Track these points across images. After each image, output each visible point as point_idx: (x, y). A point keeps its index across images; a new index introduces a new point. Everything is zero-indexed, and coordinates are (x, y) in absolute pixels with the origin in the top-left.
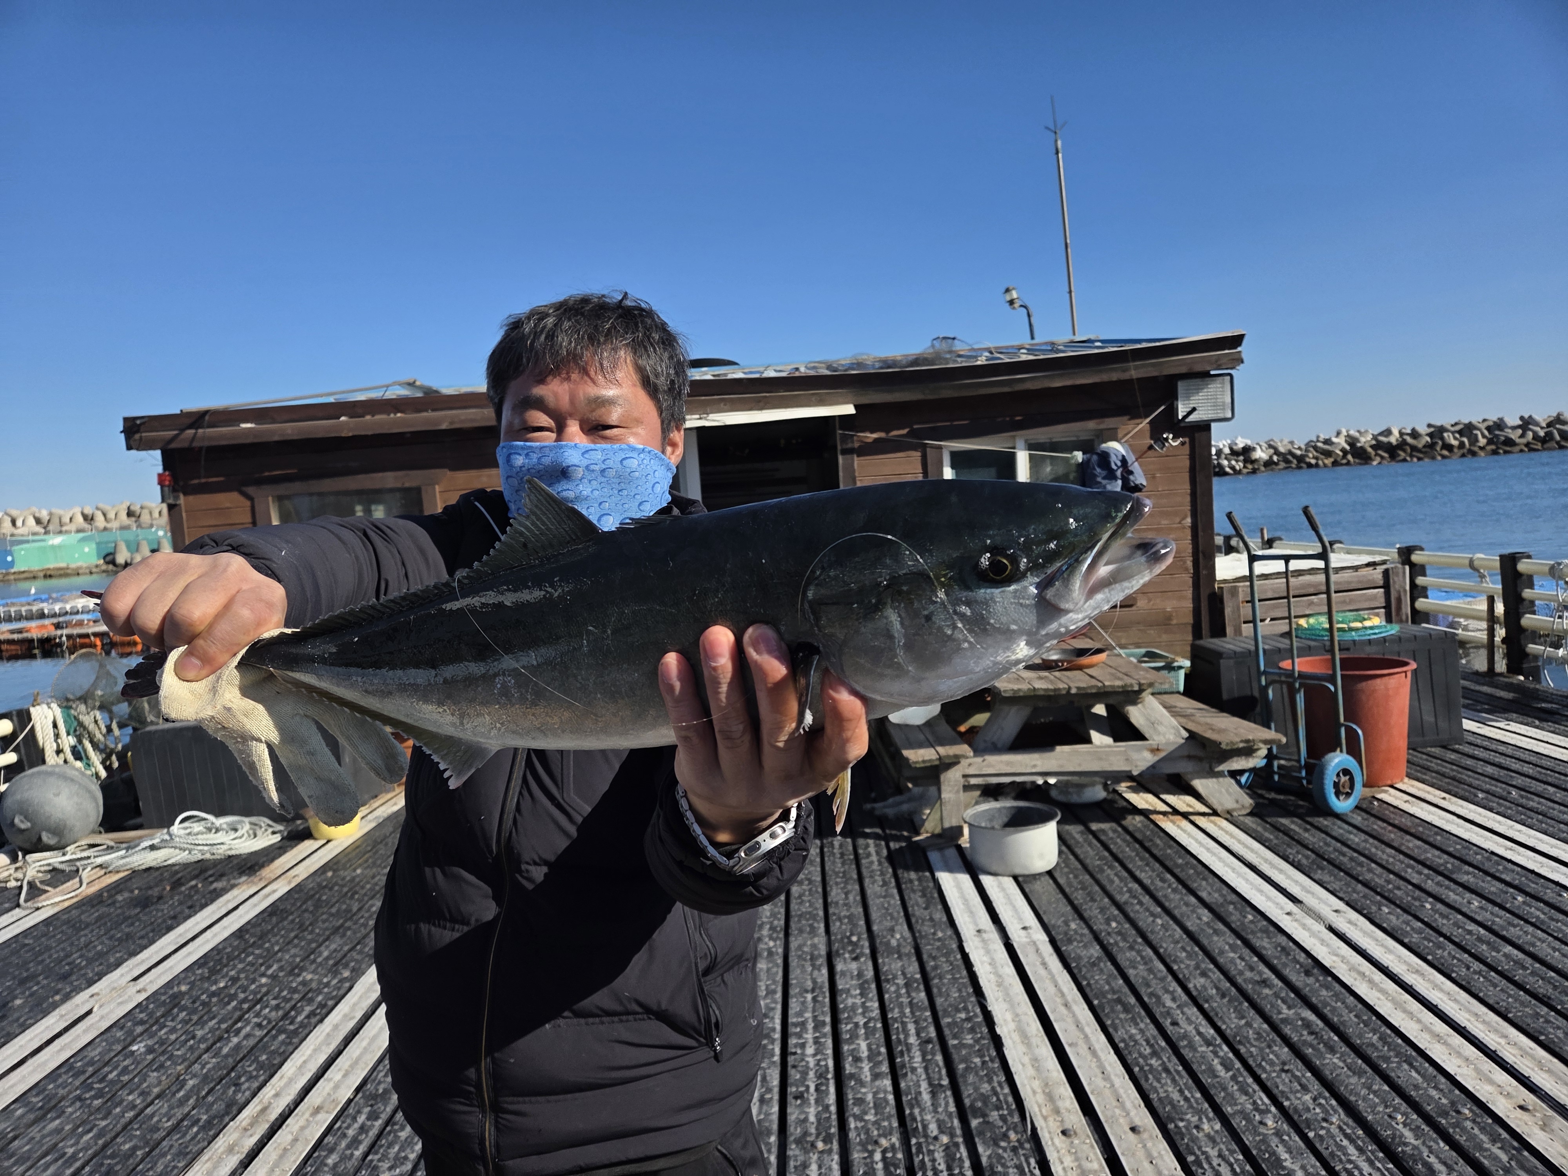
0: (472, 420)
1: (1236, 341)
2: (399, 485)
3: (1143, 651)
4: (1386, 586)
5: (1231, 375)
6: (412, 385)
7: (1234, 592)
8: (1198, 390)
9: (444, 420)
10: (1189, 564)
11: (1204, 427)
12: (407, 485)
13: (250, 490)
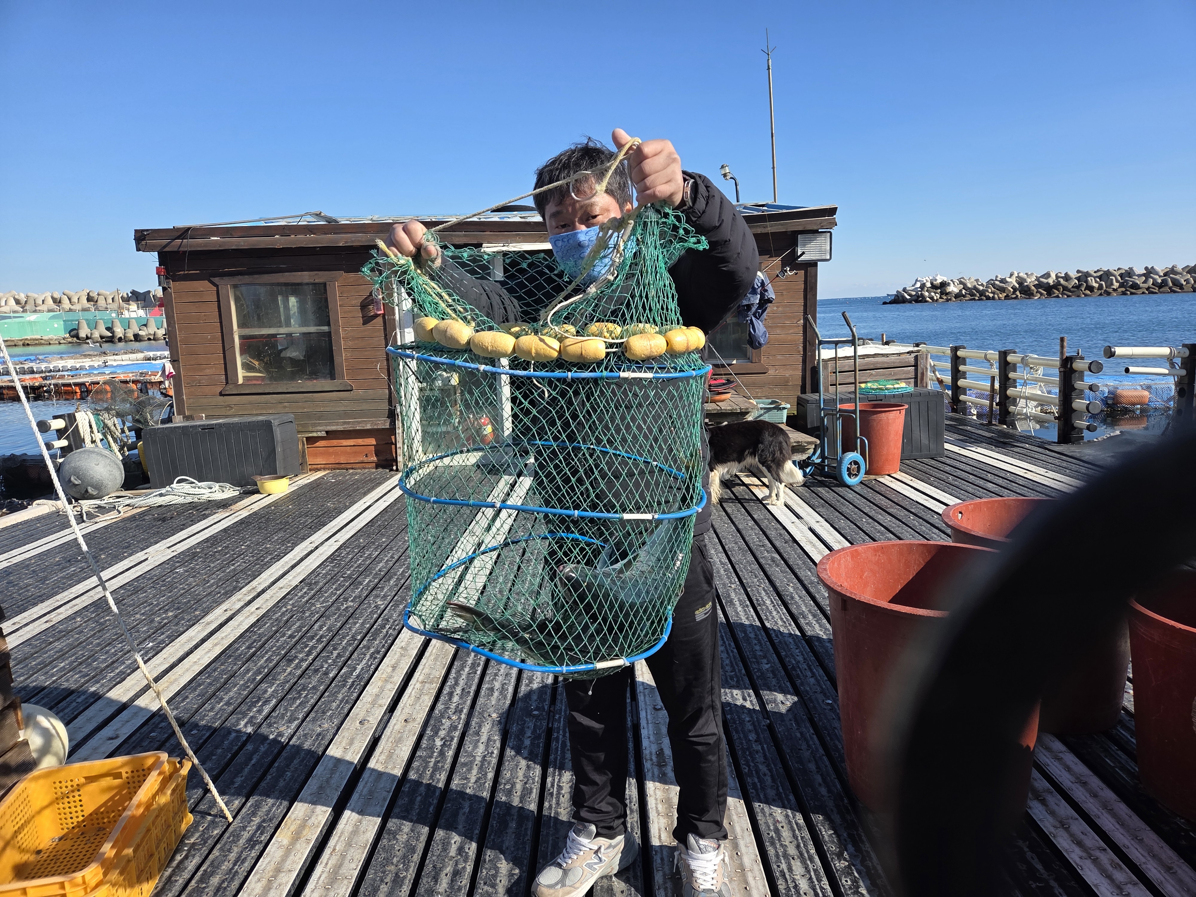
0: (359, 241)
1: (832, 211)
2: (312, 281)
3: (770, 400)
4: (916, 366)
5: (830, 232)
6: (318, 215)
7: (825, 367)
8: (811, 241)
9: (342, 240)
10: (801, 348)
11: (813, 264)
12: (316, 281)
13: (216, 280)
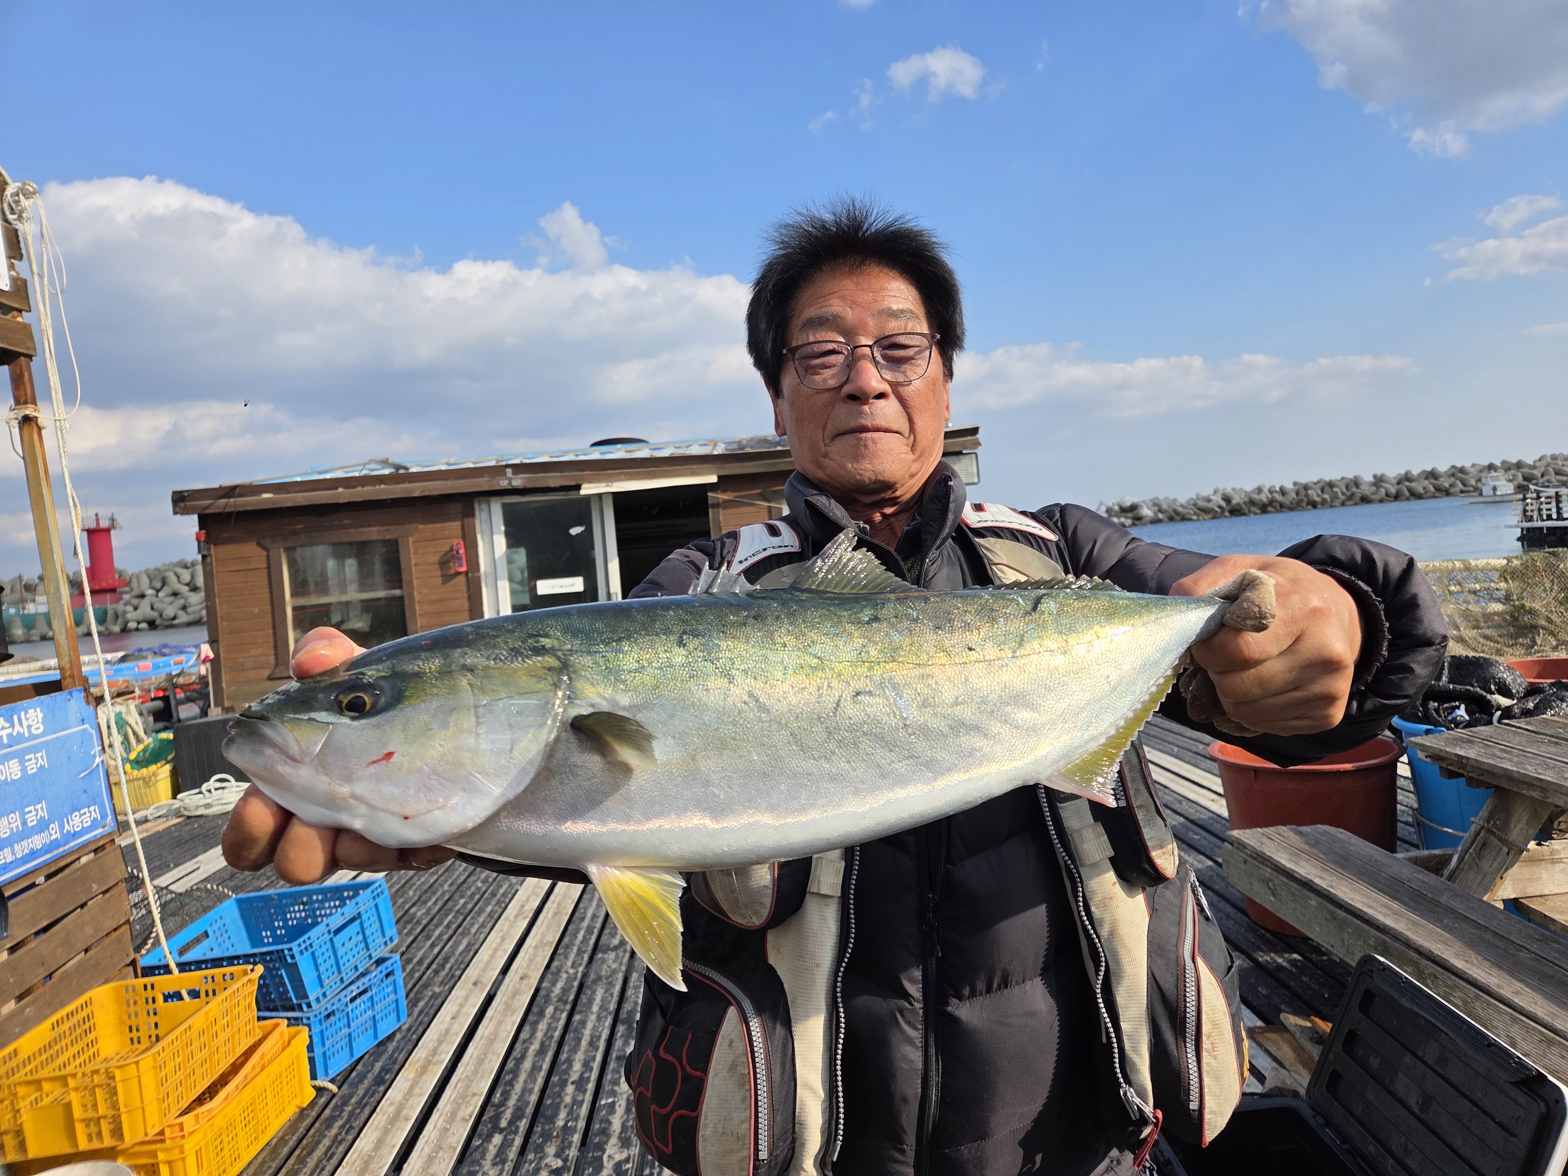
1: (974, 431)
5: (975, 454)
6: (385, 463)
9: (416, 490)
13: (267, 542)
